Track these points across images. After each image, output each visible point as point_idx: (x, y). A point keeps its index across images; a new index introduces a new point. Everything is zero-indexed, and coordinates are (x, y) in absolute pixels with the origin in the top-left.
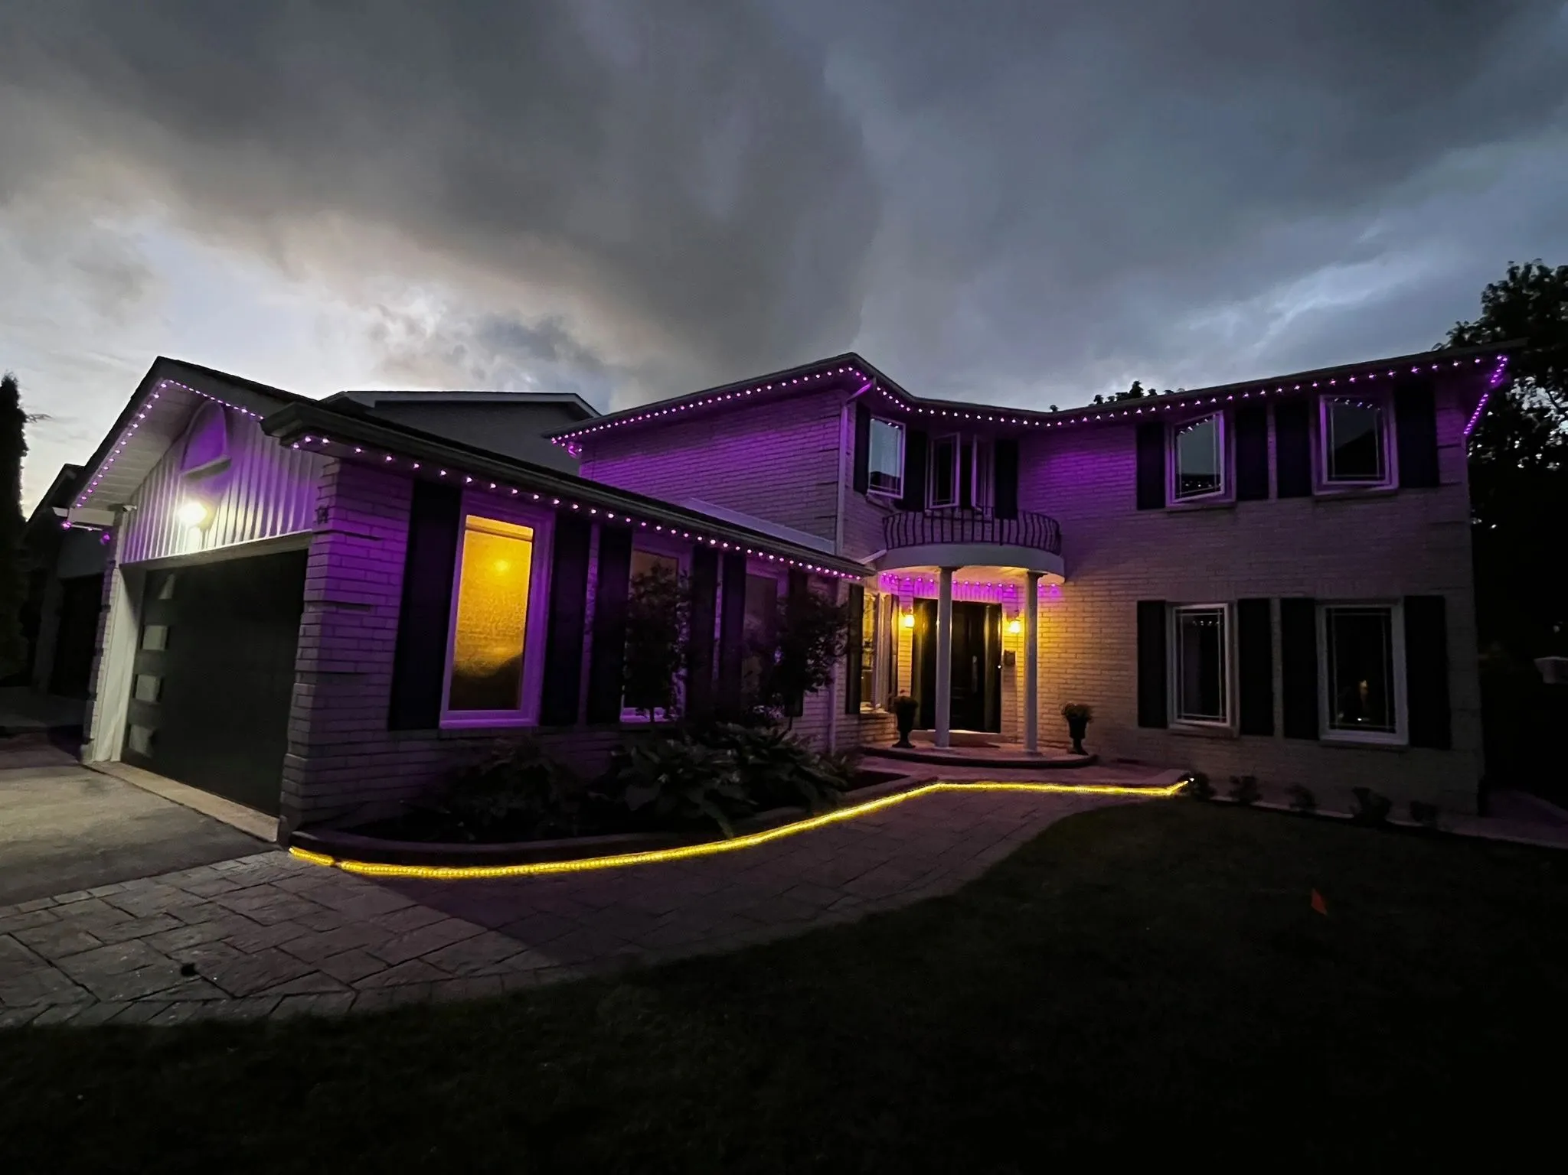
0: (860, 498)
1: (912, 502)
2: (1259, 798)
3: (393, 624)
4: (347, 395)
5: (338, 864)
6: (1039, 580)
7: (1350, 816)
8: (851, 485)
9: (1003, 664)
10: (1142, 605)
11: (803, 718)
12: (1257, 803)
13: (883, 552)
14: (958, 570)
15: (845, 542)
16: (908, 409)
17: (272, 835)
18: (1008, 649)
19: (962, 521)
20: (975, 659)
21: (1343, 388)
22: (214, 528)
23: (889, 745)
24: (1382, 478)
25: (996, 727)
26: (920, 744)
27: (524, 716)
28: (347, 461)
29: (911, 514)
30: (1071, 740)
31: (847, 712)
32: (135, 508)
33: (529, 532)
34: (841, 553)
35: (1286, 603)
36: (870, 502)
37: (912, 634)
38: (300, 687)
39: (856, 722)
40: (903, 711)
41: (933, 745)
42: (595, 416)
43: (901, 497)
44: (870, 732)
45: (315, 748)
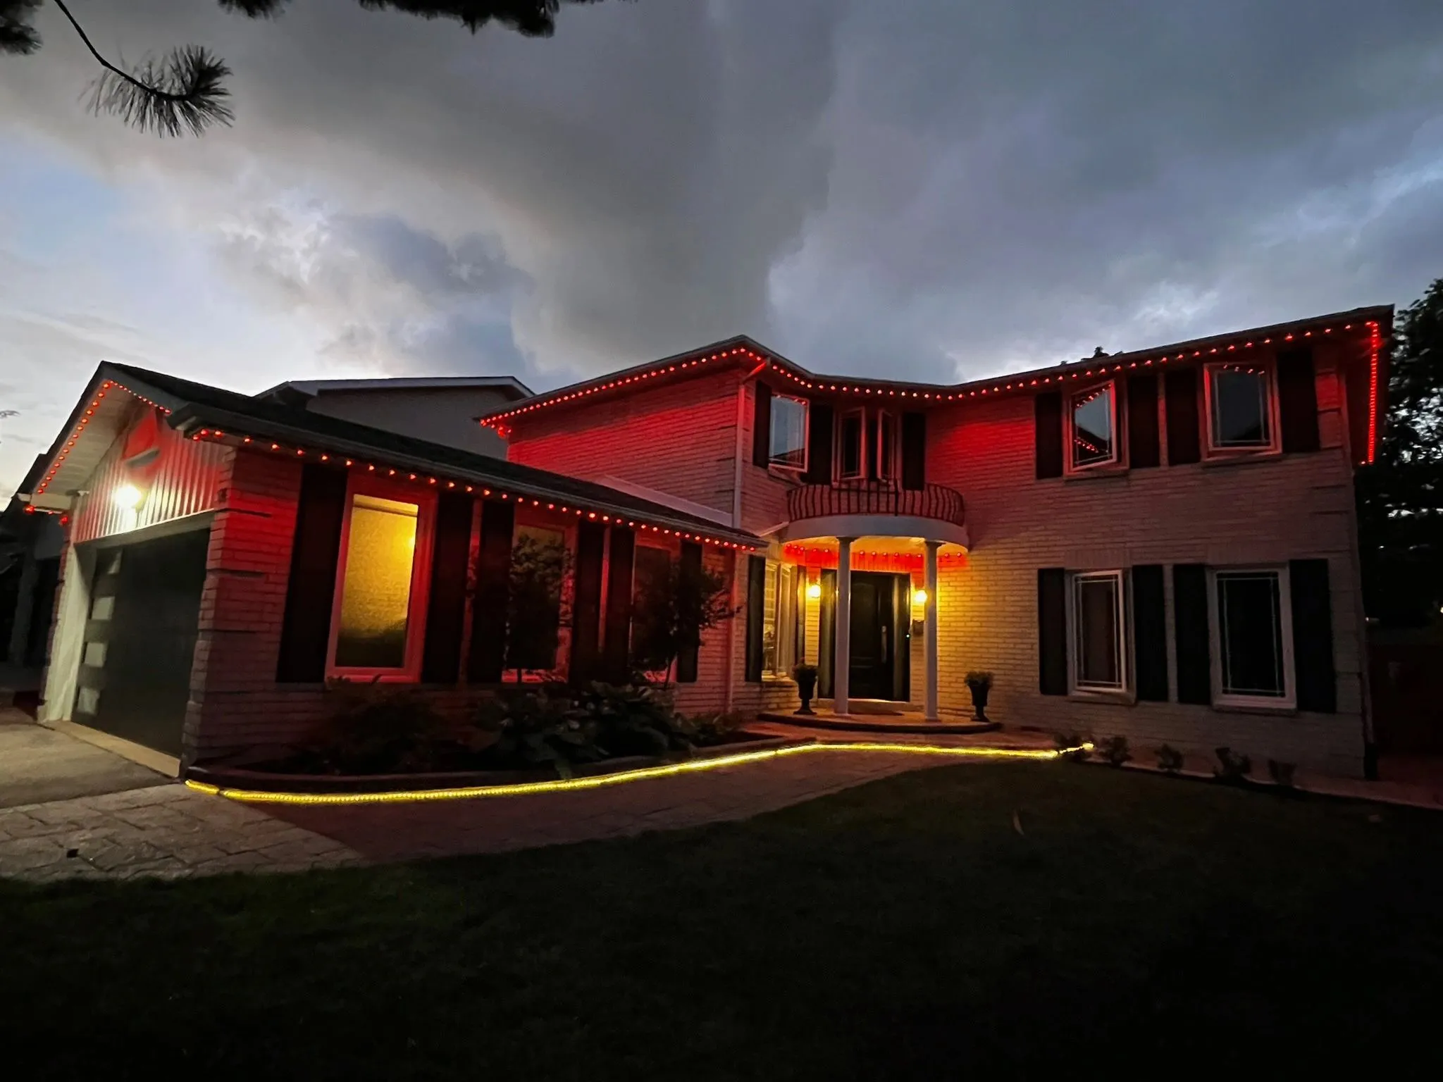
0: (761, 472)
1: (818, 474)
2: (1129, 759)
3: (283, 589)
4: (291, 385)
5: (222, 792)
6: (939, 549)
7: (1211, 775)
8: (750, 460)
9: (912, 634)
10: (1042, 573)
11: (696, 684)
12: (1125, 764)
13: (785, 524)
14: (856, 541)
15: (743, 515)
16: (809, 386)
17: (175, 772)
18: (916, 619)
19: (869, 492)
20: (884, 629)
21: (1224, 356)
22: (146, 509)
23: (789, 713)
24: (1268, 444)
25: (905, 696)
26: (821, 713)
27: (408, 674)
28: (241, 449)
29: (819, 486)
30: (974, 708)
31: (747, 679)
32: (88, 492)
33: (414, 508)
34: (737, 526)
35: (1178, 569)
36: (771, 477)
37: (819, 604)
38: (201, 643)
39: (758, 689)
40: (805, 677)
41: (832, 713)
42: (529, 395)
43: (805, 470)
44: (774, 699)
45: (210, 696)
